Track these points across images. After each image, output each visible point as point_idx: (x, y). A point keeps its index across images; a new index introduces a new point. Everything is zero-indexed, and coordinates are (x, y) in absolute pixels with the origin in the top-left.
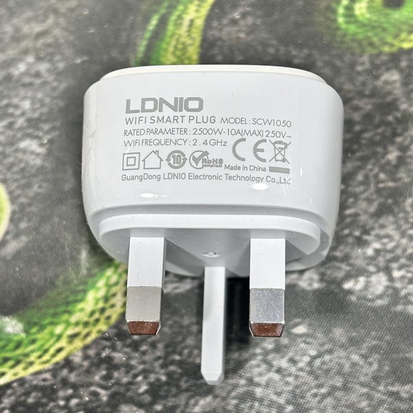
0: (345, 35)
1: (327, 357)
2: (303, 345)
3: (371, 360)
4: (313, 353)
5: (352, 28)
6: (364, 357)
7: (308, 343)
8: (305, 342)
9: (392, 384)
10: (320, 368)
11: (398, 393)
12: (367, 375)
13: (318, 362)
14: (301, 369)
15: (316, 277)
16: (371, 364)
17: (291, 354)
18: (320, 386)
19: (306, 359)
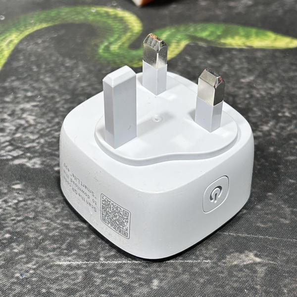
0: (100, 58)
1: (29, 202)
2: (16, 194)
3: (57, 206)
4: (21, 199)
5: (106, 55)
6: (54, 204)
7: (20, 194)
8: (18, 193)
9: (67, 220)
10: (22, 207)
11: (68, 225)
12: (52, 213)
13: (22, 204)
14: (10, 206)
15: (39, 162)
16: (56, 208)
17: (6, 198)
18: (19, 216)
19: (16, 201)
